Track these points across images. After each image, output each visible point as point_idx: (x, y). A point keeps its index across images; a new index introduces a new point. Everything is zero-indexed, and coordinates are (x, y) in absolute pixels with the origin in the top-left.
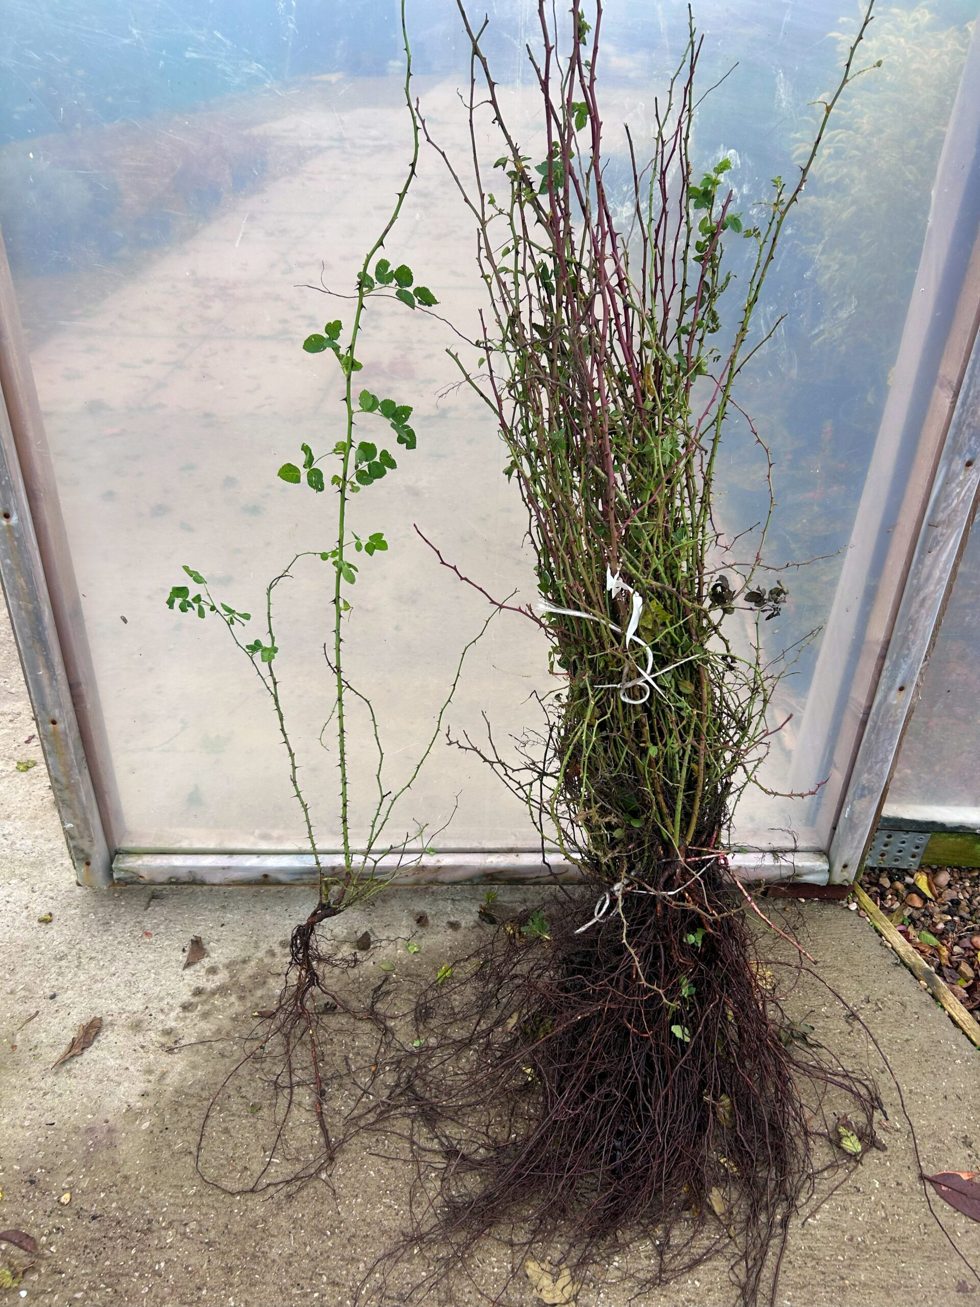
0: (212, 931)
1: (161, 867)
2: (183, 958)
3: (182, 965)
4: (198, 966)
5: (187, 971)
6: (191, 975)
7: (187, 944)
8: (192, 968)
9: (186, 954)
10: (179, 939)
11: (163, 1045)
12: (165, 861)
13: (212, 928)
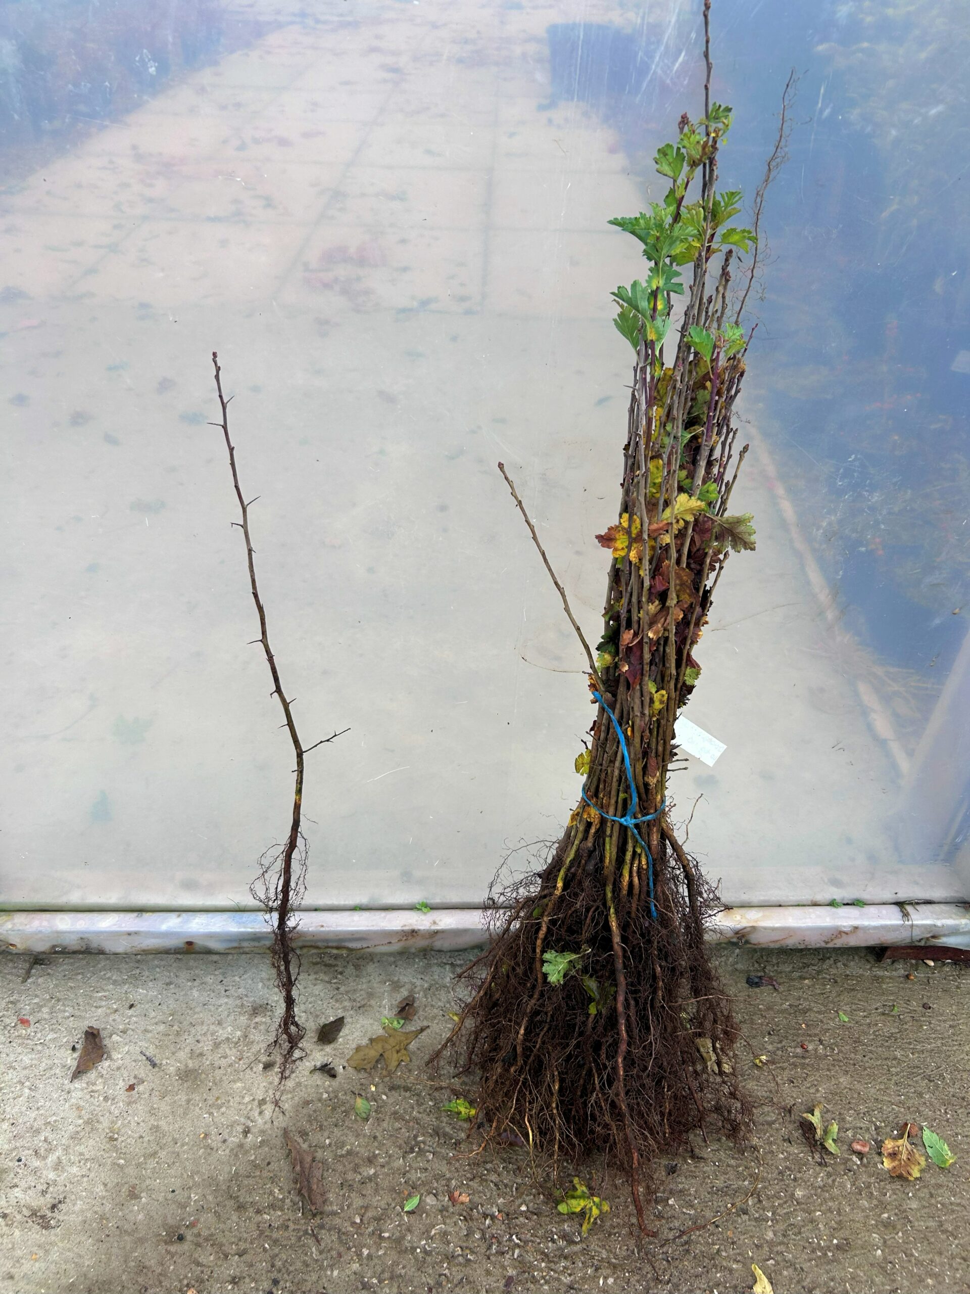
0: (116, 1016)
1: (40, 932)
2: (71, 1060)
3: (70, 1073)
4: (92, 1075)
5: (77, 1084)
6: (82, 1090)
7: (78, 1037)
8: (85, 1078)
9: (76, 1055)
10: (69, 1031)
11: (34, 1213)
12: (45, 923)
13: (116, 1011)
